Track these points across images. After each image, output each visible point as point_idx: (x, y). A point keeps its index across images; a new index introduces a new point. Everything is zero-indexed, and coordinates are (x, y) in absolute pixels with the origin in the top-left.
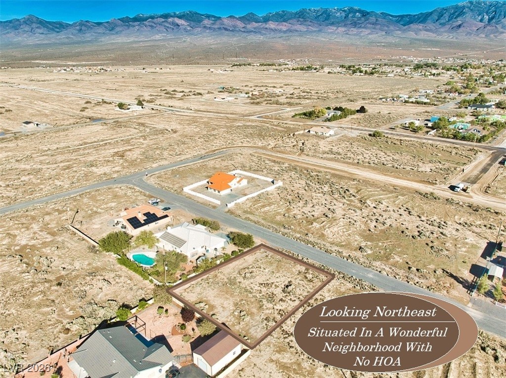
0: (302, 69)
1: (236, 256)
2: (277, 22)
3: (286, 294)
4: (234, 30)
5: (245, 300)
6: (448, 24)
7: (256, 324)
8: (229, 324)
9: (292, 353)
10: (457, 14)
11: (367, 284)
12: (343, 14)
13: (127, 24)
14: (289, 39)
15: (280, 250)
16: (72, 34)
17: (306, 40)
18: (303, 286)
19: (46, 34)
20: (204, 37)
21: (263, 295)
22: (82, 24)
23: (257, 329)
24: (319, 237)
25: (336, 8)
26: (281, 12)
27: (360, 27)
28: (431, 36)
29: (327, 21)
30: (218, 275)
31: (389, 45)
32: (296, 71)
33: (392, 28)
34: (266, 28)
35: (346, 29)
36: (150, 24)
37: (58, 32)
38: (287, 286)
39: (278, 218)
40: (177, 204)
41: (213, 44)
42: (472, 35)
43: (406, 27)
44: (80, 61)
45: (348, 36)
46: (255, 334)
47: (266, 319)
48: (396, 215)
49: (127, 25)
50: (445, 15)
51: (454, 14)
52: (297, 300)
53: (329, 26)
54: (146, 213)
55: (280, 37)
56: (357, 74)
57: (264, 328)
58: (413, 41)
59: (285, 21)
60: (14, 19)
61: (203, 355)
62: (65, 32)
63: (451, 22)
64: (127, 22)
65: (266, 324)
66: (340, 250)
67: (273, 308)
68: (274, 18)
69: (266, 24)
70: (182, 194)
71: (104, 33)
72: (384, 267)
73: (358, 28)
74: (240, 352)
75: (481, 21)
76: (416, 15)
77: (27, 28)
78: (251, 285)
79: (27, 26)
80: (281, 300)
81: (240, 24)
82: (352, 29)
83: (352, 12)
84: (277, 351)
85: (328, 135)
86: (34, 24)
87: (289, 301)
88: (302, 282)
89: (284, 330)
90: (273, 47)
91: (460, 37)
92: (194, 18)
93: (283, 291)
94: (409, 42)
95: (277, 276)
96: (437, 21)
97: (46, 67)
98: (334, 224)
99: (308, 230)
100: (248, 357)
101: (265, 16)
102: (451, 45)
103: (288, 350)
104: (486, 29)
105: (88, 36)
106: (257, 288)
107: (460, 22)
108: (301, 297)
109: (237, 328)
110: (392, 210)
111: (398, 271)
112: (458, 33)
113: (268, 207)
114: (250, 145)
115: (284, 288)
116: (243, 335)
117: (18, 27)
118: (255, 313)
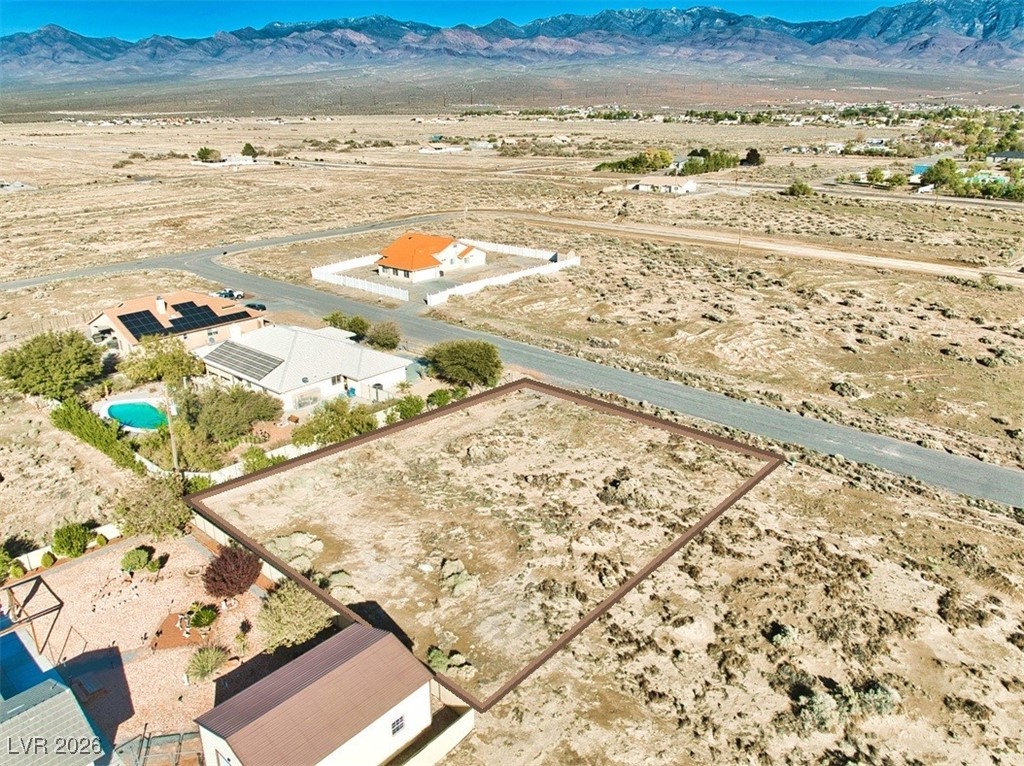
0: (608, 117)
1: (441, 405)
2: (555, 37)
3: (611, 507)
4: (467, 54)
5: (463, 526)
6: (902, 41)
7: (504, 604)
8: (393, 607)
9: (658, 720)
10: (919, 19)
11: (892, 477)
12: (689, 22)
13: (249, 42)
14: (578, 71)
15: (583, 393)
16: (137, 63)
17: (616, 72)
18: (672, 483)
19: (83, 64)
20: (406, 67)
21: (529, 510)
22: (156, 43)
23: (506, 623)
24: (700, 362)
25: (674, 9)
26: (562, 18)
27: (724, 47)
28: (868, 64)
29: (655, 36)
30: (377, 453)
31: (784, 81)
32: (595, 120)
33: (788, 48)
34: (533, 50)
35: (695, 51)
36: (296, 43)
37: (108, 59)
38: (615, 483)
39: (572, 325)
40: (291, 302)
41: (425, 81)
42: (952, 62)
43: (818, 46)
44: (149, 111)
45: (699, 64)
46: (496, 643)
47: (542, 588)
48: (906, 319)
49: (249, 46)
50: (895, 22)
51: (912, 20)
52: (655, 524)
53: (660, 46)
54: (183, 305)
55: (560, 68)
56: (724, 122)
57: (533, 619)
58: (830, 75)
59: (569, 35)
60: (18, 34)
61: (233, 737)
62: (124, 58)
63: (907, 37)
64: (247, 37)
65: (543, 606)
66: (775, 392)
67: (570, 550)
68: (549, 29)
69: (532, 42)
70: (306, 284)
71: (201, 61)
72: (928, 431)
73: (721, 48)
74: (427, 722)
75: (969, 33)
76: (837, 23)
77: (44, 52)
78: (489, 481)
79: (45, 47)
80: (598, 523)
81: (479, 42)
82: (708, 51)
83: (706, 16)
84: (592, 715)
85: (681, 191)
86: (58, 43)
87: (626, 528)
88: (666, 471)
89: (615, 626)
90: (546, 84)
91: (928, 65)
92: (384, 30)
93: (603, 497)
94: (824, 76)
95: (576, 456)
96: (879, 34)
97: (75, 121)
98: (737, 333)
99: (664, 348)
100: (465, 744)
101: (530, 27)
102: (908, 81)
103: (644, 709)
104: (979, 50)
105: (169, 68)
106: (507, 488)
107: (926, 37)
108: (667, 514)
109: (426, 619)
110: (891, 307)
111: (977, 440)
112: (922, 58)
113: (543, 303)
114: (496, 208)
115: (606, 488)
116: (446, 648)
117: (25, 50)
118: (501, 567)
